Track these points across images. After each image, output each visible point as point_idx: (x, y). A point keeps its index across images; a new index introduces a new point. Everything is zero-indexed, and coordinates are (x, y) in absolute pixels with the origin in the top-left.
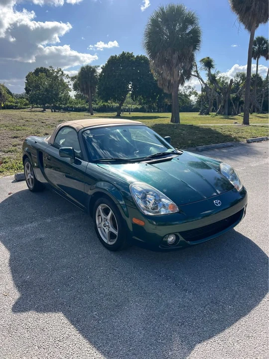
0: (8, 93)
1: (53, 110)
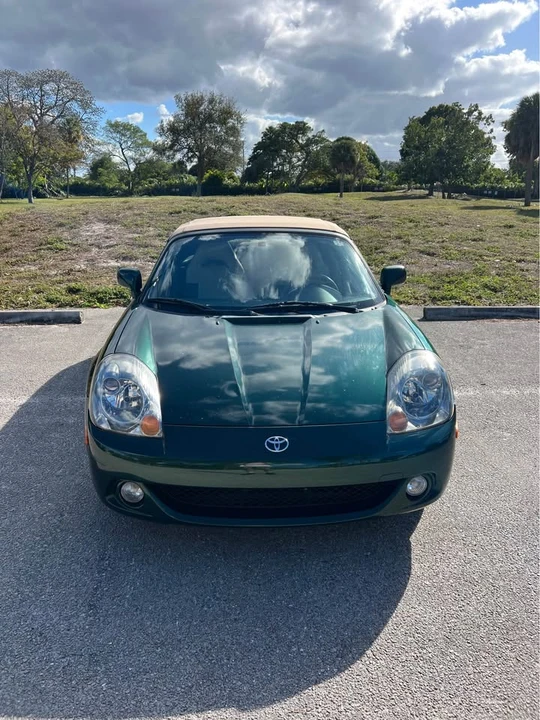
0: (370, 160)
1: (446, 194)
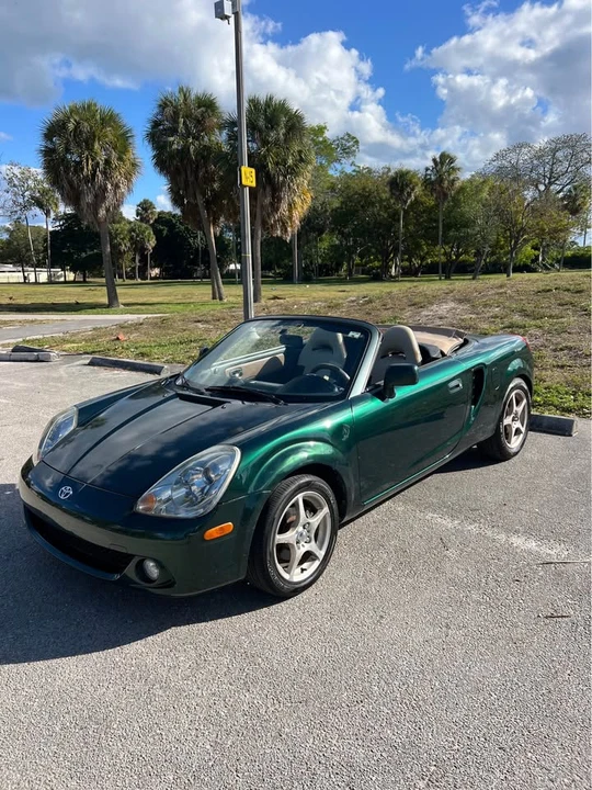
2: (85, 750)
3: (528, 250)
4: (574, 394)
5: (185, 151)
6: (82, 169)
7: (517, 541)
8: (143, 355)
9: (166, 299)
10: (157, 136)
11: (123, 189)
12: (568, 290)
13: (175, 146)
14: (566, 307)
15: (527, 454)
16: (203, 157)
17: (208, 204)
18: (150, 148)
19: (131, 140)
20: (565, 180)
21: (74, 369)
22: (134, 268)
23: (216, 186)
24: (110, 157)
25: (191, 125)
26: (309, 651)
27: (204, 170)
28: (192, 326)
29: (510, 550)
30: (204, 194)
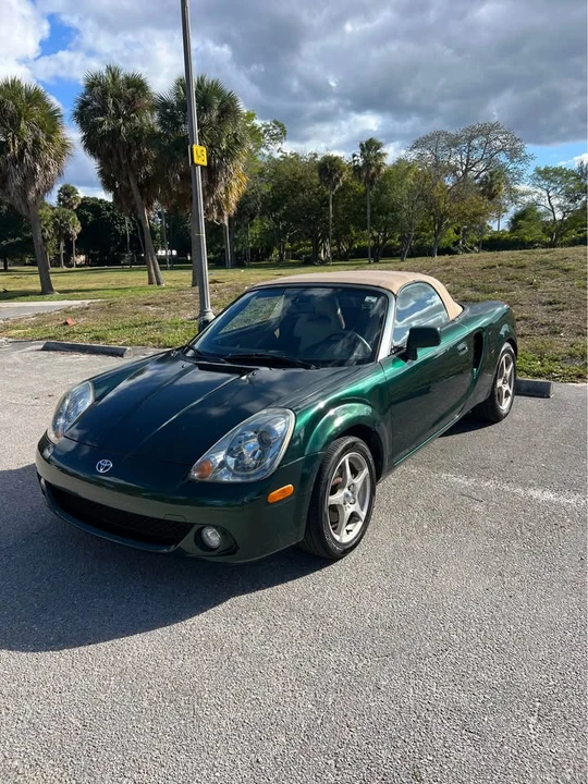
2: (183, 722)
3: (451, 234)
4: (541, 359)
5: (115, 132)
6: (9, 149)
7: (536, 493)
8: (98, 338)
9: (100, 286)
10: (84, 116)
11: (53, 171)
12: (511, 266)
13: (105, 127)
14: (512, 282)
15: (517, 415)
16: (136, 139)
17: (140, 186)
18: (78, 128)
19: (59, 120)
20: (481, 166)
21: (28, 355)
22: (59, 255)
23: (148, 168)
24: (37, 137)
25: (122, 107)
26: (376, 608)
27: (137, 152)
28: (142, 309)
29: (530, 501)
30: (137, 177)
